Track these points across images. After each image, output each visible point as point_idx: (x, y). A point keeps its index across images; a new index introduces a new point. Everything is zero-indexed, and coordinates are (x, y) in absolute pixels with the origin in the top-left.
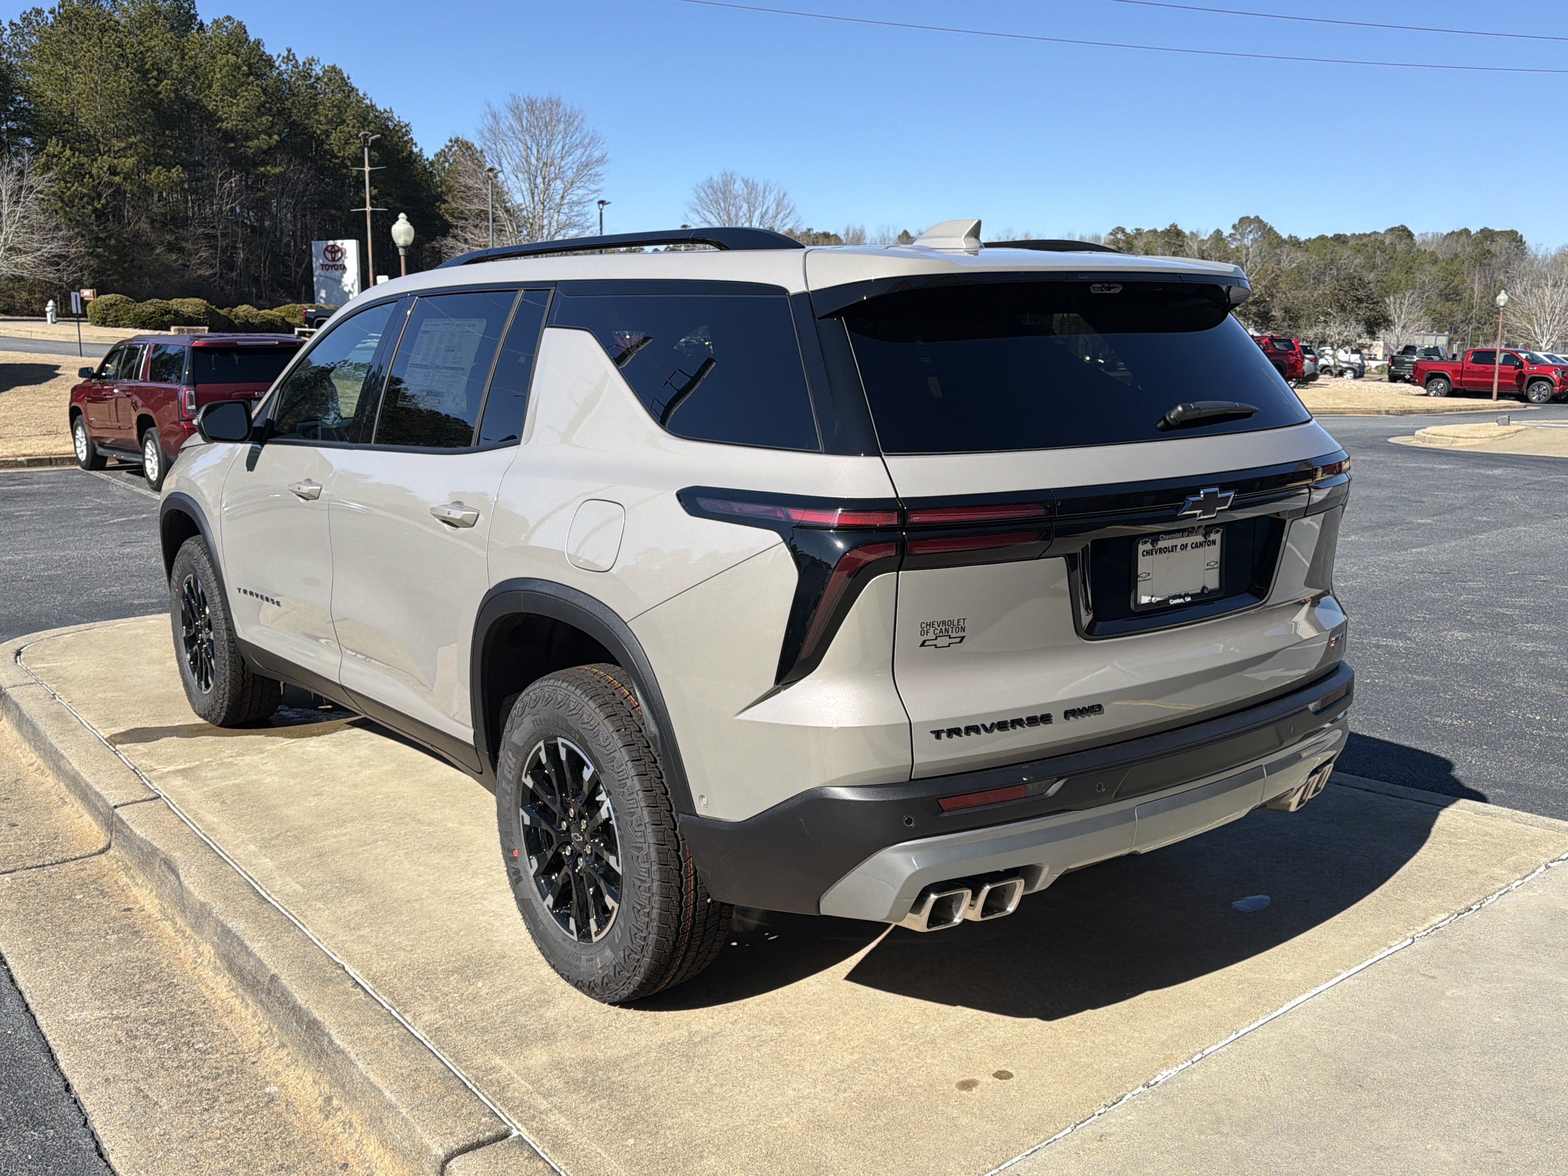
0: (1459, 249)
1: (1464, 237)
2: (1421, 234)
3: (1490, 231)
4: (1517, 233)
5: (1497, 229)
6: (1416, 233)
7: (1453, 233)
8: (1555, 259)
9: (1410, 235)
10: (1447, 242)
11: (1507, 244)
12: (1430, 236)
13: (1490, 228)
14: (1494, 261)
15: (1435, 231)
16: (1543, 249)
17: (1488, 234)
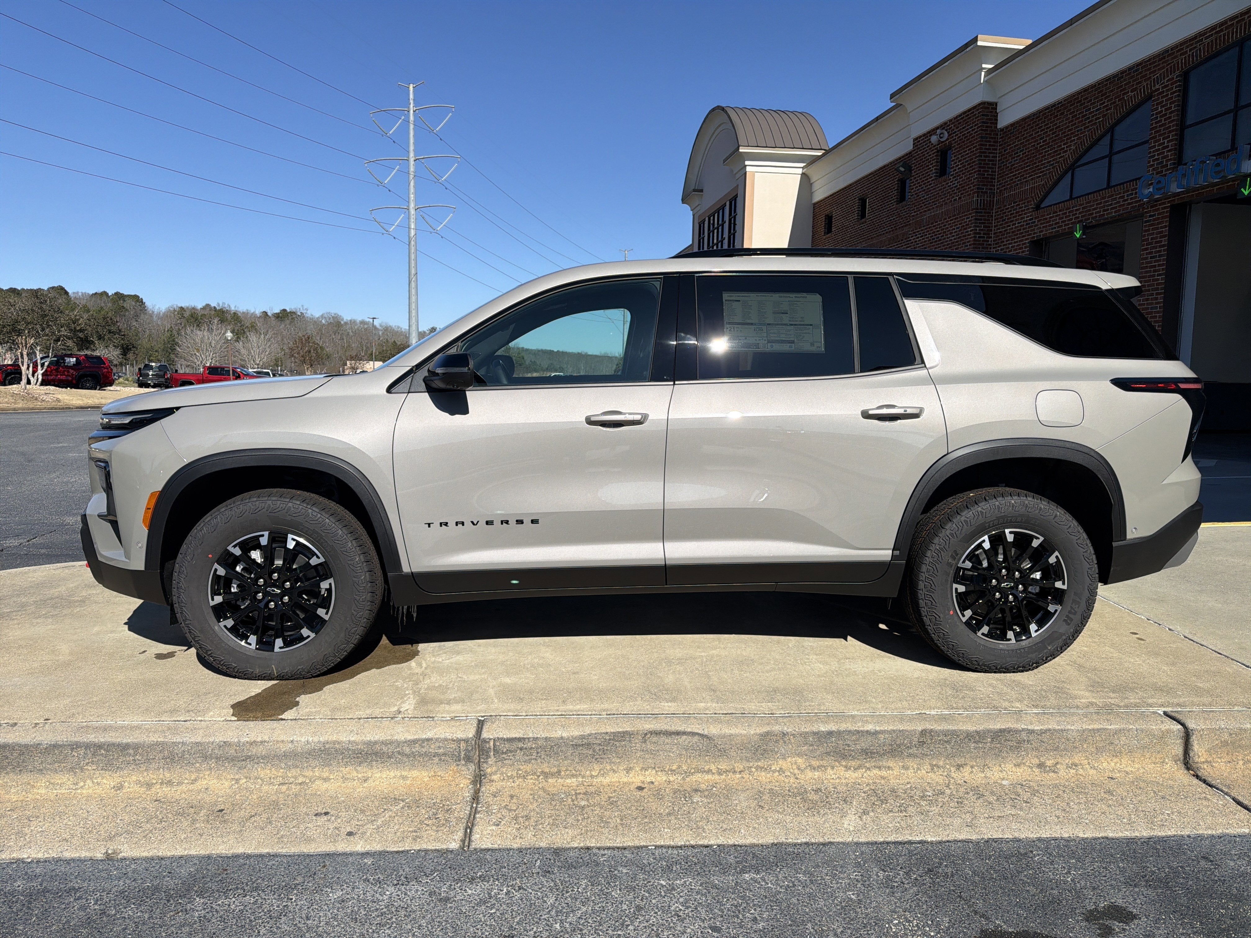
0: (103, 305)
1: (105, 297)
2: (74, 293)
3: (121, 294)
4: (139, 297)
5: (126, 293)
6: (70, 292)
7: (96, 293)
8: (164, 314)
9: (66, 293)
10: (94, 299)
11: (134, 303)
12: (80, 294)
13: (121, 292)
14: (127, 313)
15: (84, 292)
16: (157, 307)
17: (119, 296)
